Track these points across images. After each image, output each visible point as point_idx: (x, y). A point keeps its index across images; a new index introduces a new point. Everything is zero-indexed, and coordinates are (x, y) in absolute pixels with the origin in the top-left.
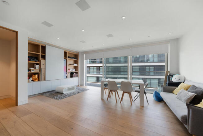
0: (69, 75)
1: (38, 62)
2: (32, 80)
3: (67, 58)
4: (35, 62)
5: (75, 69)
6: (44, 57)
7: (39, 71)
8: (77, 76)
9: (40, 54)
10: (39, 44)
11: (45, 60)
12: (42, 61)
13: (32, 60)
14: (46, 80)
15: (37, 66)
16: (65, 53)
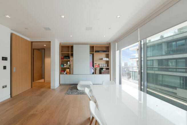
0: (98, 71)
1: (69, 60)
2: (66, 73)
3: (94, 53)
4: (67, 60)
5: (106, 64)
6: (72, 55)
7: (69, 66)
8: (108, 73)
9: (70, 53)
10: (69, 45)
11: (73, 57)
12: (71, 58)
13: (65, 58)
14: (74, 74)
15: (69, 63)
16: (92, 48)
